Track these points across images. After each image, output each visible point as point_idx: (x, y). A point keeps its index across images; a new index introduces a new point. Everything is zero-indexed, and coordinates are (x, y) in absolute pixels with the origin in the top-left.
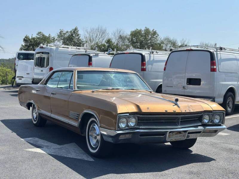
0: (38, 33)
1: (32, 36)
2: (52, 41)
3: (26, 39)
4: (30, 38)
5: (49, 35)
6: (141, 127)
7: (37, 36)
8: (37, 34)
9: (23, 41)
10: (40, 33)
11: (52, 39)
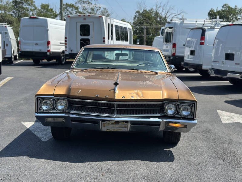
0: (224, 6)
1: (217, 10)
2: (239, 13)
3: (210, 12)
4: (215, 11)
5: (235, 7)
6: (72, 112)
7: (222, 9)
8: (222, 7)
9: (208, 15)
10: (226, 5)
11: (238, 11)
